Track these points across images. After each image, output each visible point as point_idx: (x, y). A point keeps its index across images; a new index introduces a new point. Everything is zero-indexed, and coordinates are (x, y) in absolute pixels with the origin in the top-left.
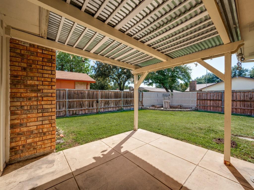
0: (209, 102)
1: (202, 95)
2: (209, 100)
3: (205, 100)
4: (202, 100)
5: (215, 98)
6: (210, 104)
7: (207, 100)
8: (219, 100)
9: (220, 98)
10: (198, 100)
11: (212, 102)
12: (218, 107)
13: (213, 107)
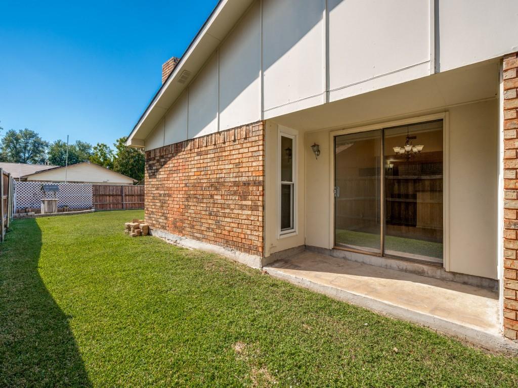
0: (108, 198)
1: (99, 189)
2: (108, 195)
3: (102, 195)
4: (100, 195)
5: (115, 193)
6: (110, 201)
7: (106, 195)
8: (119, 195)
9: (119, 193)
10: (94, 195)
11: (111, 197)
12: (118, 203)
13: (113, 204)
